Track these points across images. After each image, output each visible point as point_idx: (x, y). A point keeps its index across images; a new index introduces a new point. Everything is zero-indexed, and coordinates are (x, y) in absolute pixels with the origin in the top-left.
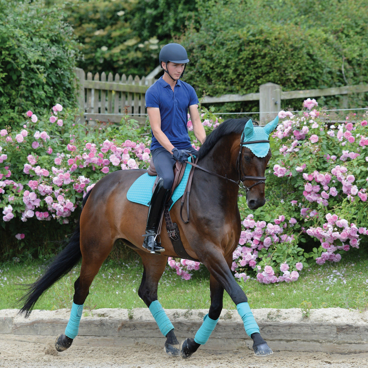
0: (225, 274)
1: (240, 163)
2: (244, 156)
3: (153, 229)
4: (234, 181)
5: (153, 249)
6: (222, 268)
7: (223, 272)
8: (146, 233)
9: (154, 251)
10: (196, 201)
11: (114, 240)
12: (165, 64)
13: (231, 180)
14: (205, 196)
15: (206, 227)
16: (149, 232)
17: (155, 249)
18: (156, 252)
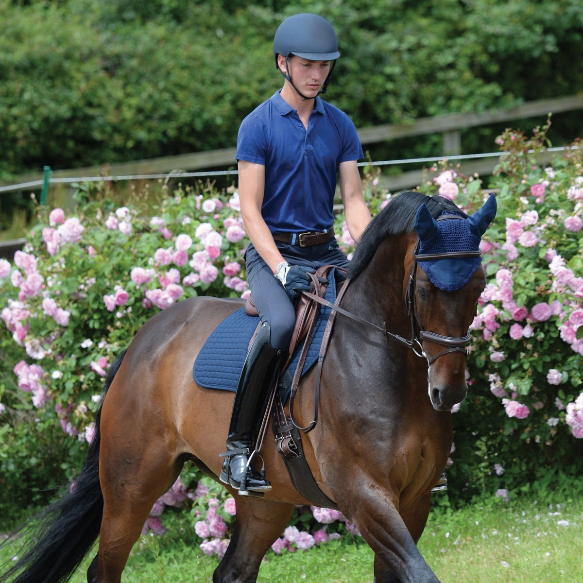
0: (397, 545)
1: (412, 301)
2: (417, 289)
3: (243, 440)
4: (403, 340)
5: (242, 485)
6: (390, 533)
7: (392, 540)
8: (228, 450)
9: (245, 489)
10: (339, 377)
11: (174, 455)
12: (284, 59)
13: (397, 336)
14: (360, 366)
15: (357, 437)
16: (234, 446)
17: (247, 484)
18: (250, 492)
